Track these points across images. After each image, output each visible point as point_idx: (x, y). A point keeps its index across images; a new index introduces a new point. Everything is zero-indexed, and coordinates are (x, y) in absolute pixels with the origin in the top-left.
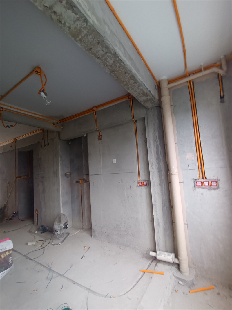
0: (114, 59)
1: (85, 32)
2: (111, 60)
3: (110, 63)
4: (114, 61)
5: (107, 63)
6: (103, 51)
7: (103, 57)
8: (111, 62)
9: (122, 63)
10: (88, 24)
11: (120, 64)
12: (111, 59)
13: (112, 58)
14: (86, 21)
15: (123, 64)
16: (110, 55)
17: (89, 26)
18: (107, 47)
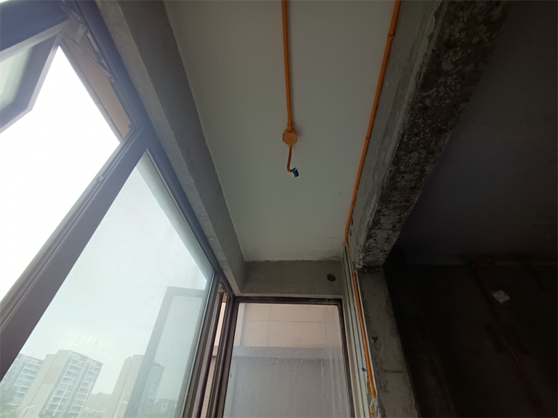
0: (406, 155)
1: (392, 205)
2: (411, 158)
3: (420, 154)
4: (410, 153)
5: (426, 156)
6: (403, 177)
7: (415, 170)
8: (415, 155)
9: (406, 140)
10: (380, 208)
11: (409, 140)
12: (408, 161)
13: (406, 160)
14: (378, 211)
15: (406, 136)
16: (402, 167)
17: (381, 206)
18: (392, 178)
